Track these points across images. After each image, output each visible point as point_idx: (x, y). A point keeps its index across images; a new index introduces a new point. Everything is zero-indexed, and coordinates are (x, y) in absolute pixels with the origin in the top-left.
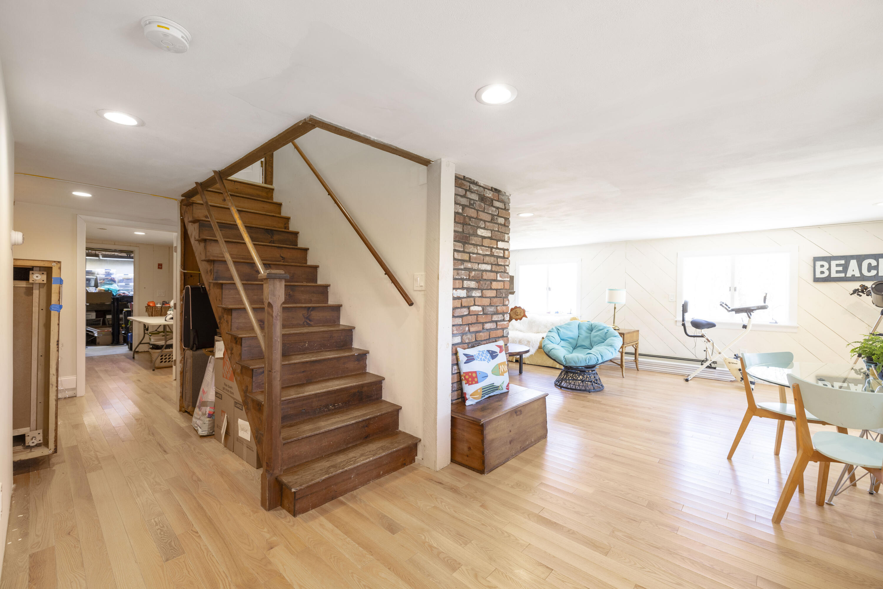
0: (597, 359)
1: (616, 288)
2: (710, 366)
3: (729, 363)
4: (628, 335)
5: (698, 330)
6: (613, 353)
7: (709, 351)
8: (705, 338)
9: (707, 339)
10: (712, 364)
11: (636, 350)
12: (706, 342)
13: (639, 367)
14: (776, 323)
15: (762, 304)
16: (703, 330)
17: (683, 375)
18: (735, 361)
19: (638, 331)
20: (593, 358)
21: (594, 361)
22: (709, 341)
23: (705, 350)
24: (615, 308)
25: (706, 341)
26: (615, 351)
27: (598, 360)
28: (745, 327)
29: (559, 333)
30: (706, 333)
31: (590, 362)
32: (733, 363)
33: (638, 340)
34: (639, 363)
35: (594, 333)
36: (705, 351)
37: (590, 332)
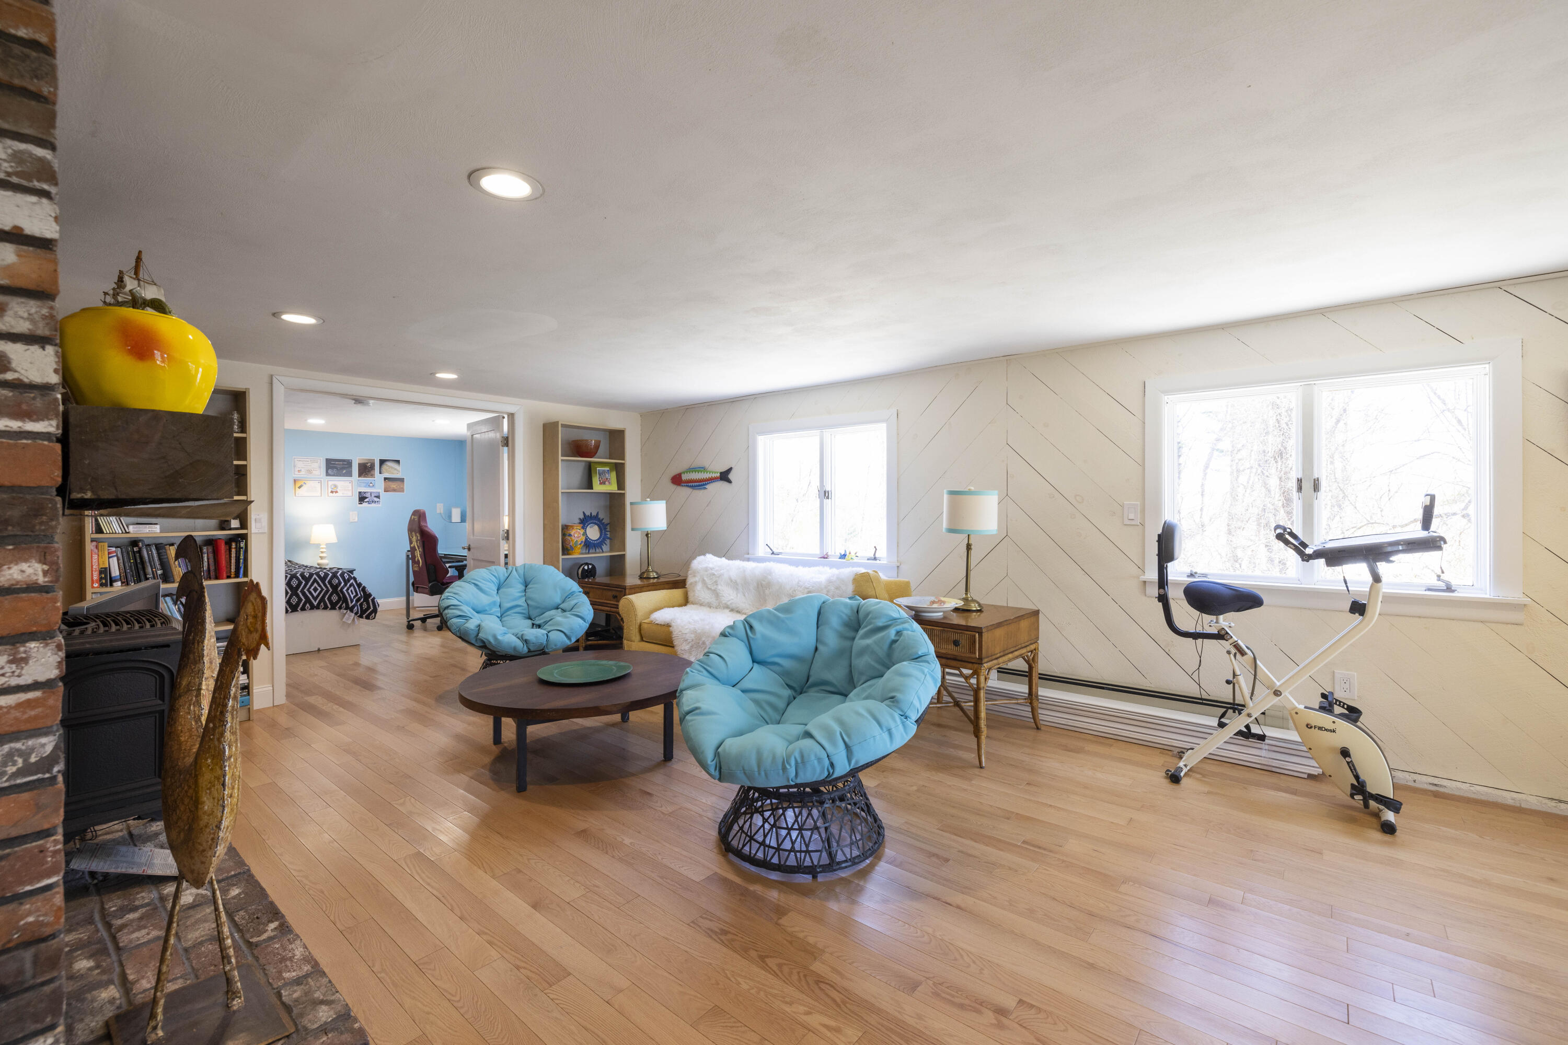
0: (827, 762)
1: (972, 488)
2: (1245, 730)
3: (1309, 726)
4: (999, 632)
5: (1207, 618)
6: (894, 730)
7: (1244, 683)
8: (1231, 641)
9: (1237, 647)
10: (1251, 725)
11: (1031, 668)
12: (1232, 656)
13: (1041, 717)
14: (1449, 589)
15: (1417, 533)
16: (1221, 617)
17: (1165, 750)
18: (1325, 719)
19: (1036, 613)
20: (813, 757)
21: (818, 770)
22: (1243, 653)
23: (1231, 679)
24: (969, 547)
25: (1233, 651)
26: (903, 723)
27: (832, 765)
28: (1358, 608)
29: (752, 642)
30: (1232, 625)
31: (801, 774)
32: (1320, 728)
33: (1037, 638)
34: (1040, 705)
35: (861, 642)
36: (1228, 682)
37: (851, 634)
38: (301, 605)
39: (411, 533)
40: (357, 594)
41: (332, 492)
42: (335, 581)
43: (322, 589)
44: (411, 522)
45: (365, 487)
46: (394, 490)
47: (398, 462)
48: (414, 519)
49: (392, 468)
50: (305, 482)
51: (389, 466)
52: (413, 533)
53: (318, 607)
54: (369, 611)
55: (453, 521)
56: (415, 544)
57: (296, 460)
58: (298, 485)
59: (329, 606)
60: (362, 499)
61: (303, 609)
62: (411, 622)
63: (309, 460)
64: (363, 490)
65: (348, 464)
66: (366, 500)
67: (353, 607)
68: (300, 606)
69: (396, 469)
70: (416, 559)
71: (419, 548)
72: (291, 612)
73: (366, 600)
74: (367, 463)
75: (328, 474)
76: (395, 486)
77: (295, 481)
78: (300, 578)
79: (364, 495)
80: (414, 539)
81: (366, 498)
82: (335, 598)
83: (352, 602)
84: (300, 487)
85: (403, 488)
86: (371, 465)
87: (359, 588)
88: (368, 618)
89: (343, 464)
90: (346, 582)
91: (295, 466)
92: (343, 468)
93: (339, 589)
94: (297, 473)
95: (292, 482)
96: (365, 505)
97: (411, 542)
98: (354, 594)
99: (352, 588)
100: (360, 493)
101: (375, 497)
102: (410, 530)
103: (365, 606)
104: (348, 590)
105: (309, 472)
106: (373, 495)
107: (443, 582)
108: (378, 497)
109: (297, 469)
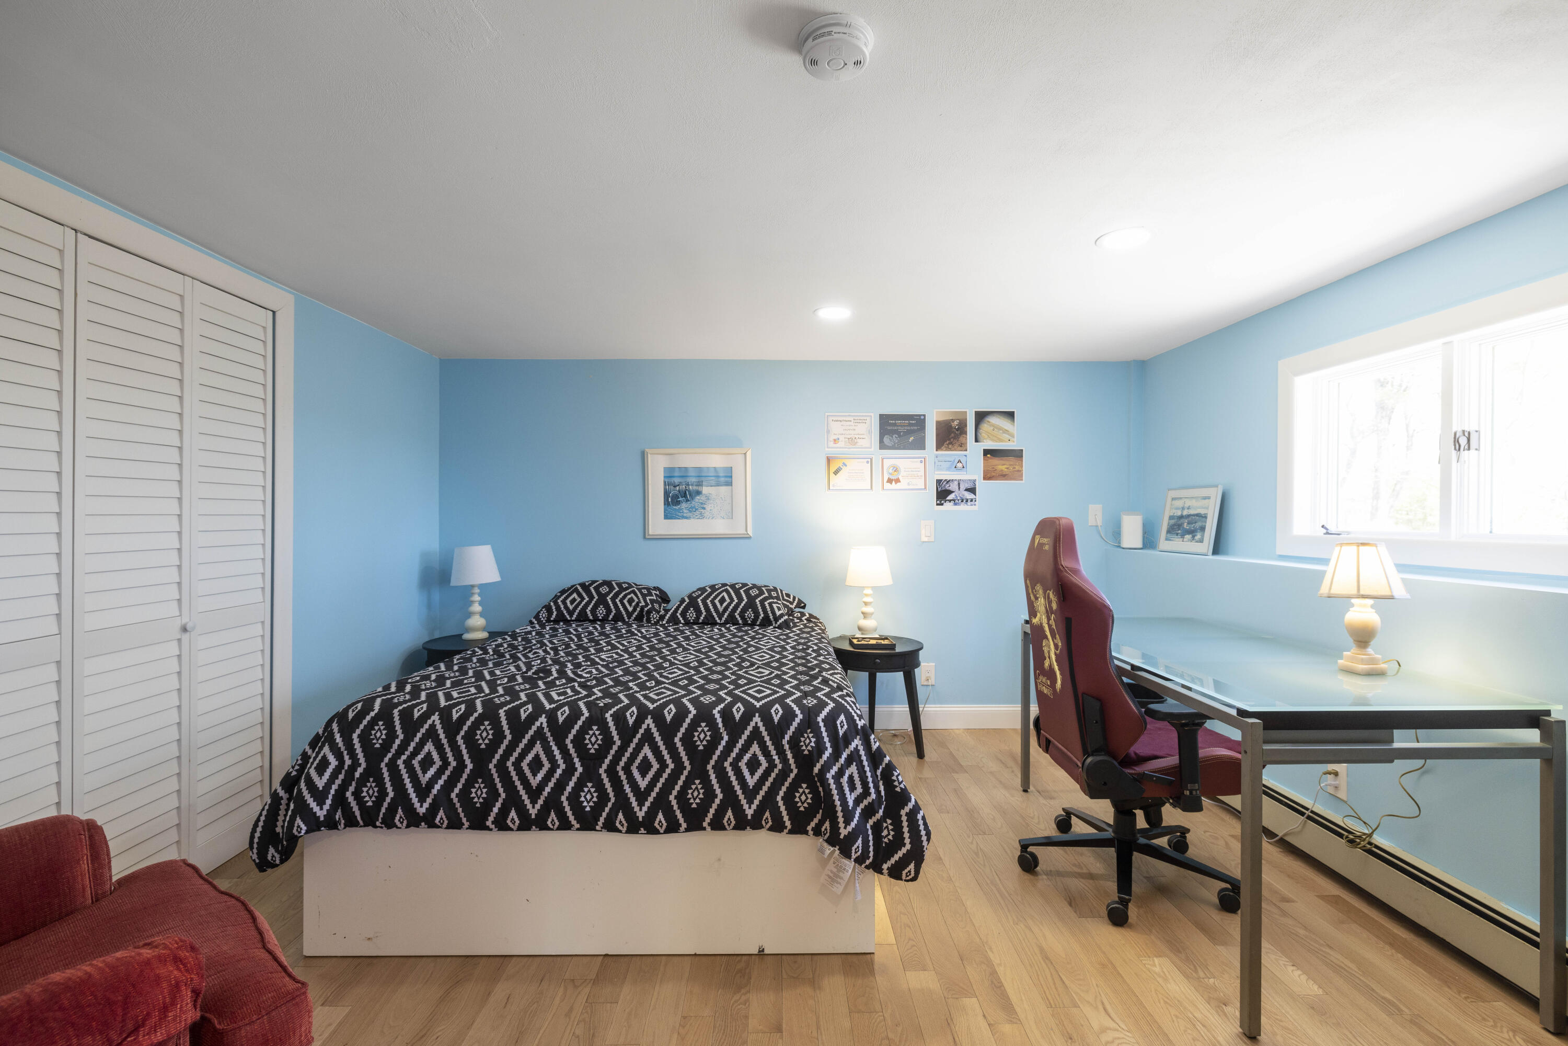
38: (712, 811)
39: (1033, 588)
40: (866, 793)
41: (890, 481)
42: (808, 743)
43: (772, 765)
44: (1034, 552)
45: (949, 469)
46: (1003, 476)
47: (1011, 415)
48: (1041, 545)
49: (1000, 429)
50: (846, 461)
51: (993, 425)
52: (1039, 587)
53: (756, 824)
54: (900, 854)
55: (1125, 544)
56: (1041, 618)
57: (831, 419)
58: (833, 468)
59: (788, 824)
60: (943, 494)
61: (717, 825)
62: (1031, 849)
63: (851, 419)
64: (945, 476)
65: (918, 422)
66: (949, 498)
67: (852, 838)
68: (710, 816)
69: (1006, 431)
70: (1047, 664)
71: (1053, 637)
72: (687, 830)
73: (893, 813)
74: (953, 420)
75: (882, 446)
76: (1003, 468)
77: (829, 460)
78: (719, 720)
79: (947, 487)
80: (1041, 604)
81: (950, 492)
82: (804, 798)
83: (847, 822)
84: (836, 473)
85: (1020, 471)
86: (960, 424)
87: (874, 766)
88: (895, 873)
89: (910, 425)
90: (839, 744)
91: (828, 432)
92: (909, 433)
93: (816, 770)
94: (831, 444)
95: (824, 461)
96: (948, 506)
97: (1033, 612)
98: (859, 790)
99: (853, 769)
100: (939, 482)
101: (967, 490)
102: (1032, 578)
103: (888, 834)
104: (840, 773)
105: (852, 441)
106: (963, 487)
107: (1127, 756)
108: (972, 490)
109: (833, 437)
